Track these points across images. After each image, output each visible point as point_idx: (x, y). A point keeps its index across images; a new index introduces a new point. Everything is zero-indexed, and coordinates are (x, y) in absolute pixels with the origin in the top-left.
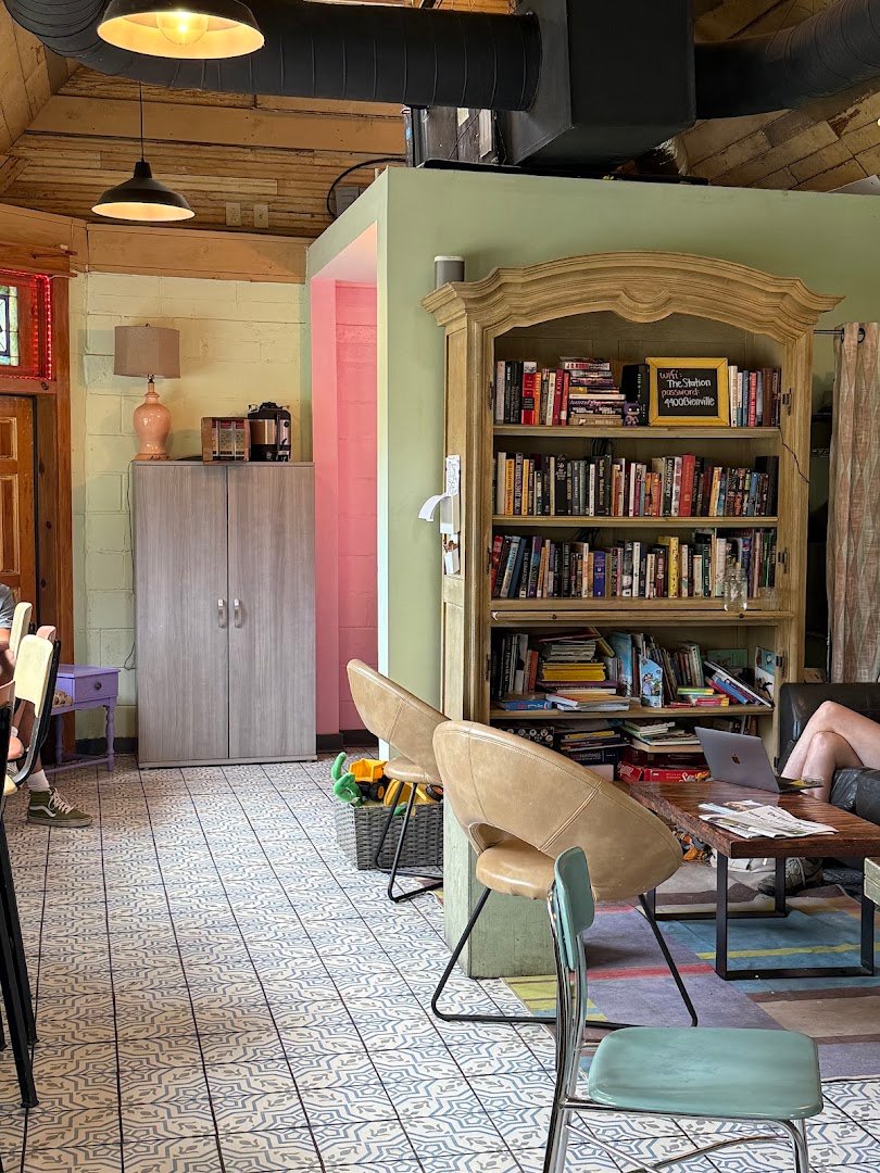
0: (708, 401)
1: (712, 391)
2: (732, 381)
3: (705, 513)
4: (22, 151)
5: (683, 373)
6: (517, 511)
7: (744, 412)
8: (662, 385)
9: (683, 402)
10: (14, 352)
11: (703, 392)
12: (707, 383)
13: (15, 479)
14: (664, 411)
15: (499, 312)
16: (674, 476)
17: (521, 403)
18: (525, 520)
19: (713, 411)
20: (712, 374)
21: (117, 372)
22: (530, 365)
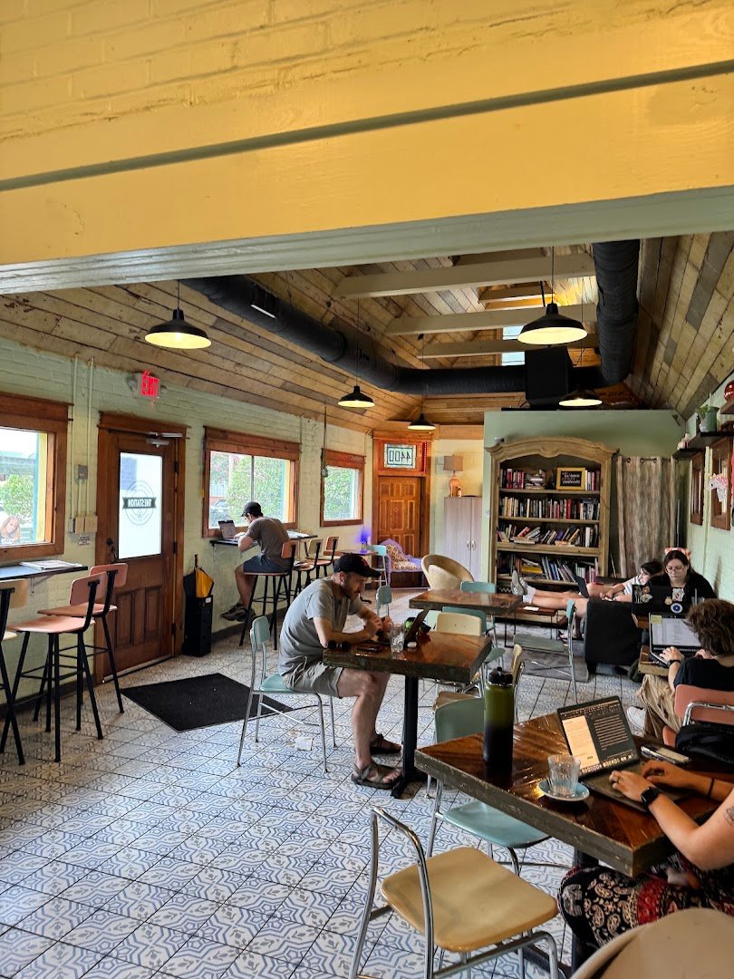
0: (578, 482)
1: (580, 479)
2: (587, 477)
3: (578, 518)
4: (425, 405)
5: (570, 473)
6: (513, 515)
7: (589, 486)
8: (562, 476)
9: (569, 482)
10: (414, 464)
11: (576, 479)
12: (578, 476)
13: (414, 502)
14: (562, 484)
15: (501, 455)
16: (565, 506)
17: (506, 482)
18: (515, 518)
19: (579, 485)
20: (580, 473)
21: (444, 469)
22: (509, 470)
